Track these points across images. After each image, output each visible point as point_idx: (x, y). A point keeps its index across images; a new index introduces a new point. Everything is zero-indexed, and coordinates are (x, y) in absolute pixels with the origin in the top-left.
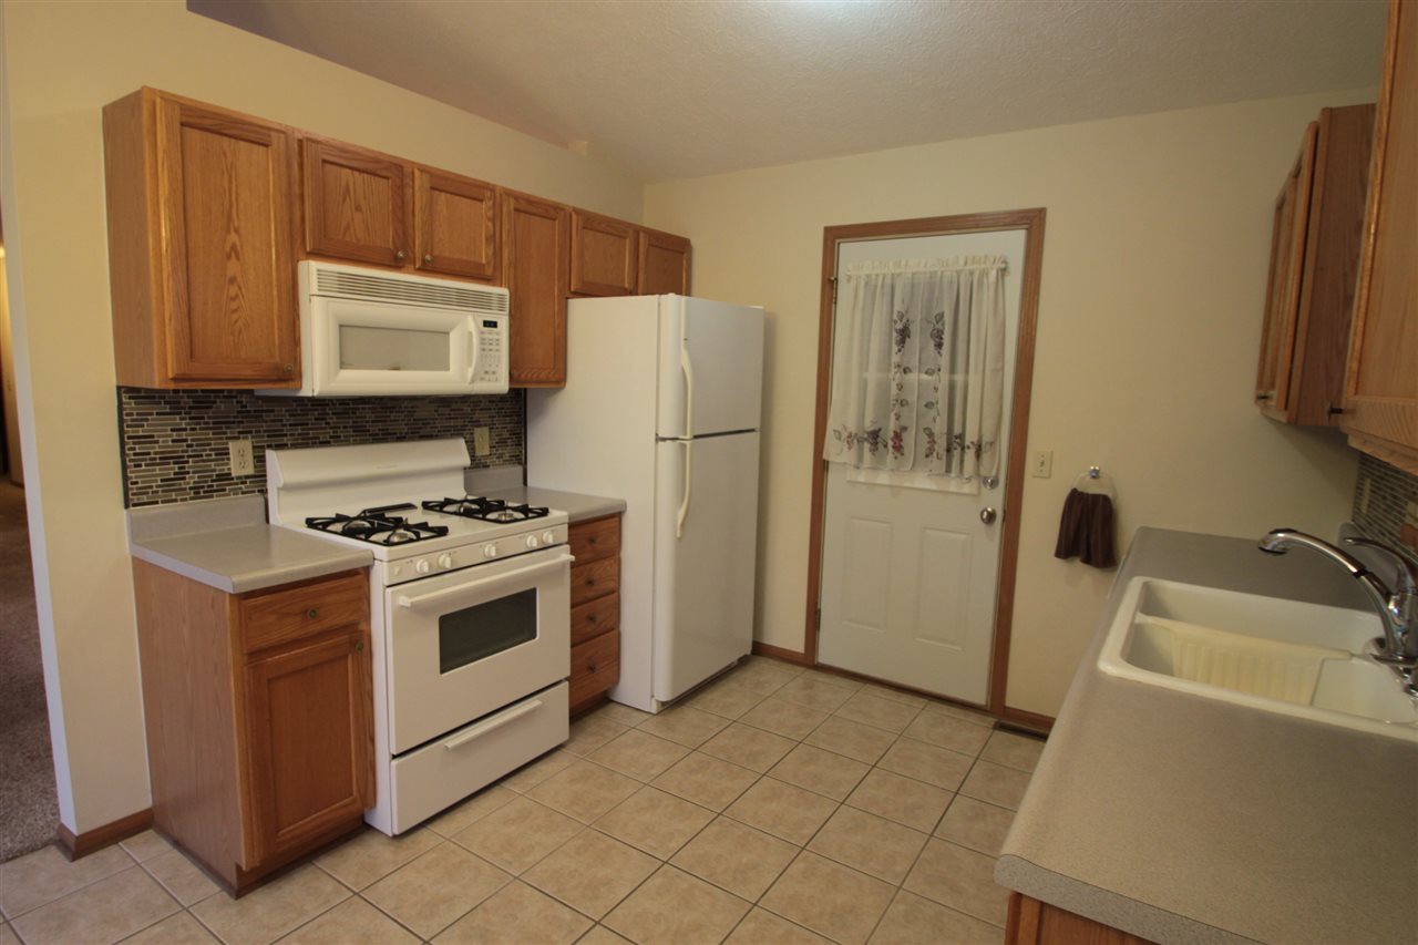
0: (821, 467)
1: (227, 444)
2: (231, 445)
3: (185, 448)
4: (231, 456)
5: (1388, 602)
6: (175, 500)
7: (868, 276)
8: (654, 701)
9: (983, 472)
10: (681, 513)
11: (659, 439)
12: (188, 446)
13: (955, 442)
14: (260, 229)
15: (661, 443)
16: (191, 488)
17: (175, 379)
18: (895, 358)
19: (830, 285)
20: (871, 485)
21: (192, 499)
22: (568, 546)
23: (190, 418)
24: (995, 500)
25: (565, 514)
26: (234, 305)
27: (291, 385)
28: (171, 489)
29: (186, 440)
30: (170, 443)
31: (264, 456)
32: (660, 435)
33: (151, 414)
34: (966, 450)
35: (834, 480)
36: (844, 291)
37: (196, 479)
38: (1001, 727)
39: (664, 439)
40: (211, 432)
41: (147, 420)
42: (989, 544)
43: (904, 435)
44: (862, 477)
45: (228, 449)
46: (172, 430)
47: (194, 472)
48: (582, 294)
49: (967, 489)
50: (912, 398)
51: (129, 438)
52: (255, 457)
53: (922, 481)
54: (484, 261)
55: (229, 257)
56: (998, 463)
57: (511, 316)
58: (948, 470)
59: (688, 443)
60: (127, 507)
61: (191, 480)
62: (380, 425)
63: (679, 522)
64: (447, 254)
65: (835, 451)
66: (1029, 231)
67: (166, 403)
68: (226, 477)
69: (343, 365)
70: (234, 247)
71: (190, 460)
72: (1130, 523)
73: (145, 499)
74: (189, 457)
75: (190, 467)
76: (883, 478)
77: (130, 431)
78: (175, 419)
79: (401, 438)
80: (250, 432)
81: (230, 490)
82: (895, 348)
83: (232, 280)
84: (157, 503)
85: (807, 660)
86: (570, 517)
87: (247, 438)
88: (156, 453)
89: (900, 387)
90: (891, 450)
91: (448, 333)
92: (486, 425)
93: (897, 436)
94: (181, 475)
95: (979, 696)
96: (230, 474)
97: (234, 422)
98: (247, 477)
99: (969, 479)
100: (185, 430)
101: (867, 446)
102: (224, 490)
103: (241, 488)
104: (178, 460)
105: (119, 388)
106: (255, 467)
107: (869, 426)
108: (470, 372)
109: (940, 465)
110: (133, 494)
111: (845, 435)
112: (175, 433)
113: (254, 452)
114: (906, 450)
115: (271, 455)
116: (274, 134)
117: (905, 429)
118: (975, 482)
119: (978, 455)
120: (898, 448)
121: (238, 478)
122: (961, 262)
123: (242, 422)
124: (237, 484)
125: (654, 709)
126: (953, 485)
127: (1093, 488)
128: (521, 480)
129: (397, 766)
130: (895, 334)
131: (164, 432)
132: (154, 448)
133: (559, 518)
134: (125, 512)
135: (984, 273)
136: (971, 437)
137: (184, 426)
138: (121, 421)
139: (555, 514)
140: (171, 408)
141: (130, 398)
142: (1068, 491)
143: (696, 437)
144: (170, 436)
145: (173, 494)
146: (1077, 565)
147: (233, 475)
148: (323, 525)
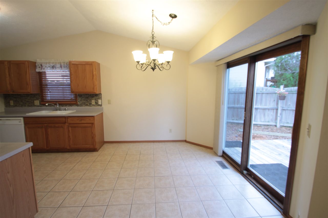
5: (57, 106)
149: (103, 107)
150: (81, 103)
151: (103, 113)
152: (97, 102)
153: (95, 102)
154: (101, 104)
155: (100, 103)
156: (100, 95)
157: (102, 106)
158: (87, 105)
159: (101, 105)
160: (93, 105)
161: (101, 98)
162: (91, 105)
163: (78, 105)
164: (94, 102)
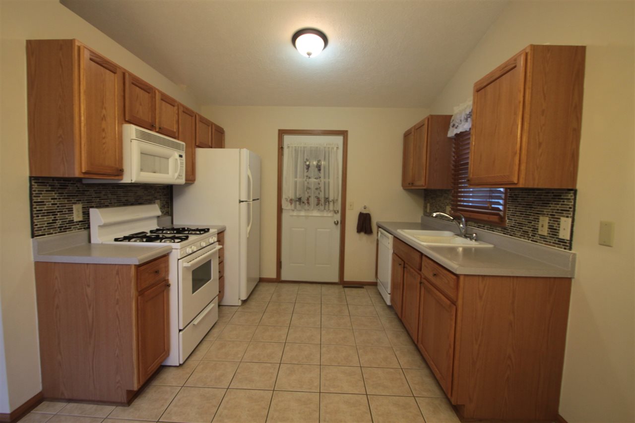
0: (280, 210)
1: (72, 206)
2: (74, 207)
3: (56, 208)
4: (74, 212)
5: (460, 224)
6: (52, 234)
7: (295, 147)
8: (240, 300)
9: (335, 209)
10: (249, 228)
11: (240, 202)
12: (58, 207)
13: (327, 200)
14: (113, 109)
15: (241, 203)
16: (59, 227)
17: (85, 173)
18: (306, 174)
19: (281, 149)
20: (298, 216)
21: (59, 232)
22: (217, 243)
23: (59, 193)
24: (338, 217)
25: (216, 230)
26: (104, 141)
27: (119, 178)
28: (51, 228)
29: (56, 204)
30: (50, 205)
31: (89, 212)
32: (242, 200)
33: (43, 191)
34: (330, 203)
35: (285, 216)
36: (286, 151)
37: (60, 223)
38: (345, 287)
39: (243, 201)
40: (66, 200)
41: (41, 194)
42: (337, 232)
43: (310, 199)
44: (295, 213)
45: (72, 208)
46: (52, 199)
47: (60, 219)
48: (199, 147)
49: (330, 214)
50: (312, 187)
51: (35, 202)
52: (83, 212)
53: (316, 213)
54: (175, 130)
55: (102, 119)
56: (339, 207)
57: (186, 153)
58: (325, 209)
59: (251, 203)
60: (33, 236)
61: (59, 223)
62: (126, 198)
63: (248, 231)
64: (165, 127)
65: (285, 205)
66: (344, 137)
67: (50, 186)
68: (72, 222)
69: (142, 170)
70: (104, 116)
71: (59, 213)
72: (375, 221)
73: (40, 233)
74: (58, 212)
75: (58, 217)
76: (303, 213)
77: (35, 199)
78: (52, 194)
79: (132, 204)
80: (80, 200)
81: (74, 228)
82: (306, 171)
83: (103, 130)
84: (44, 235)
85: (278, 280)
86: (218, 231)
87: (79, 203)
88: (45, 210)
89: (308, 183)
90: (307, 204)
91: (168, 159)
92: (159, 199)
93: (308, 199)
94: (55, 220)
95: (336, 280)
96: (73, 220)
97: (74, 196)
98: (80, 222)
99: (331, 211)
100: (56, 199)
101: (298, 203)
102: (71, 228)
103: (77, 227)
104: (54, 214)
105: (31, 178)
106: (83, 217)
107: (298, 196)
108: (176, 175)
109: (322, 208)
110: (36, 231)
111: (289, 200)
112: (52, 200)
113: (83, 210)
114: (310, 203)
115: (92, 211)
116: (118, 69)
117: (310, 197)
118: (332, 213)
119: (334, 203)
120: (308, 203)
121: (77, 222)
122: (325, 144)
123: (77, 196)
124: (75, 225)
125: (240, 303)
126: (325, 214)
127: (365, 212)
128: (170, 222)
129: (183, 334)
130: (305, 166)
131: (49, 200)
132: (44, 208)
133: (214, 232)
134: (31, 239)
135: (333, 148)
136: (331, 199)
137: (56, 197)
138: (31, 194)
139: (211, 231)
140: (51, 188)
141: (35, 183)
142: (359, 213)
143: (253, 200)
144: (50, 202)
145: (52, 230)
146: (362, 234)
147: (75, 221)
148: (128, 238)
149: (574, 255)
150: (513, 224)
151: (573, 281)
152: (555, 225)
153: (551, 228)
154: (568, 238)
155: (564, 234)
156: (570, 195)
157: (570, 249)
158: (525, 234)
159: (568, 244)
160: (542, 237)
161: (571, 211)
162: (537, 238)
163: (505, 229)
164: (546, 226)
